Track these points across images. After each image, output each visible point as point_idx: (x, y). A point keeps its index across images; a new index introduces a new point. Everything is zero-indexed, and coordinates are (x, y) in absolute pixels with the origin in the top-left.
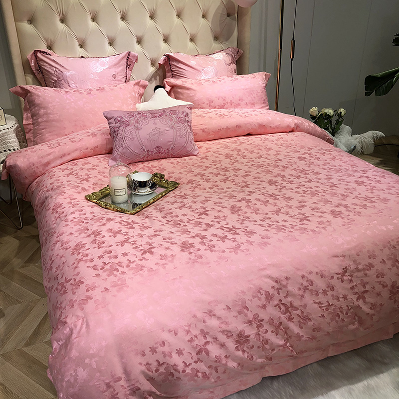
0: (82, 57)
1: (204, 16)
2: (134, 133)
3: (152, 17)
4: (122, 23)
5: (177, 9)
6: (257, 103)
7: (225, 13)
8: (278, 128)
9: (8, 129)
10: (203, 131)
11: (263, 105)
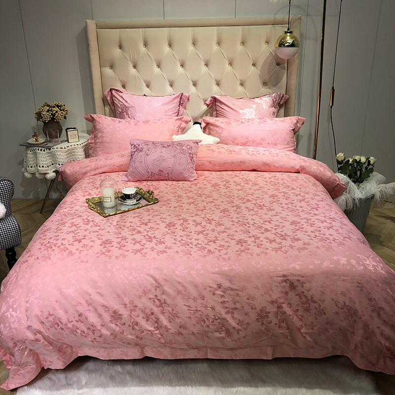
0: (145, 95)
1: (254, 65)
2: (143, 158)
3: (207, 65)
4: (181, 69)
5: (228, 59)
6: (280, 144)
7: (275, 63)
8: (281, 168)
9: (78, 145)
10: (210, 163)
11: (285, 146)
